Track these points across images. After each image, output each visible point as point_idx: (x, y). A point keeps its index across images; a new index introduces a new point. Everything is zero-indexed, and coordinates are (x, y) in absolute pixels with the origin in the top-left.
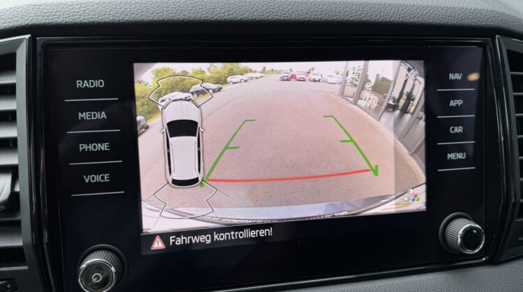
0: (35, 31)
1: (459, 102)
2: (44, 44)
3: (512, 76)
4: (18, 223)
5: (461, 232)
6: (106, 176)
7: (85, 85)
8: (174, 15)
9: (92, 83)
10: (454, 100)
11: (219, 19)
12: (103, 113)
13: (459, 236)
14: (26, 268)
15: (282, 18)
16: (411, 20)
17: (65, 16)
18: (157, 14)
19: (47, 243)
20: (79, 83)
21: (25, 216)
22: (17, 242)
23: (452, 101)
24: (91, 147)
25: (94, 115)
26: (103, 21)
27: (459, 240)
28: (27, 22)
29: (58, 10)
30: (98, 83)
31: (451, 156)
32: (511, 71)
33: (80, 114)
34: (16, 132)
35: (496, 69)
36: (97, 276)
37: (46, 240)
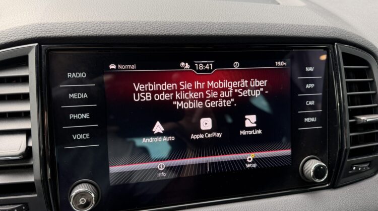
0: (40, 41)
1: (312, 85)
2: (47, 49)
3: (346, 69)
4: (31, 167)
5: (313, 168)
6: (87, 135)
7: (73, 76)
9: (78, 74)
10: (308, 84)
11: (161, 34)
12: (85, 94)
13: (312, 171)
14: (36, 195)
15: (201, 33)
16: (282, 34)
17: (61, 31)
18: (121, 30)
19: (50, 179)
20: (70, 75)
21: (36, 161)
22: (30, 179)
24: (77, 116)
25: (80, 95)
26: (86, 35)
27: (312, 174)
28: (36, 36)
29: (56, 27)
30: (82, 75)
31: (307, 120)
32: (344, 65)
33: (70, 95)
34: (29, 107)
35: (335, 64)
36: (83, 200)
37: (49, 177)
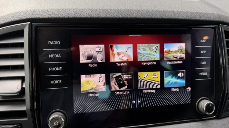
0: (32, 21)
1: (205, 52)
2: (36, 26)
3: (227, 41)
4: (24, 101)
5: (205, 105)
6: (60, 81)
7: (52, 43)
8: (89, 15)
9: (55, 42)
11: (108, 17)
12: (59, 55)
13: (204, 107)
14: (27, 119)
15: (133, 17)
16: (185, 18)
17: (45, 15)
18: (83, 14)
19: (36, 109)
20: (50, 42)
21: (27, 97)
22: (23, 108)
23: (201, 51)
24: (54, 69)
25: (56, 55)
26: (60, 17)
27: (204, 109)
28: (29, 17)
29: (42, 12)
30: (57, 43)
31: (201, 74)
32: (226, 39)
33: (50, 55)
34: (24, 62)
35: (220, 38)
36: (56, 123)
37: (35, 108)
